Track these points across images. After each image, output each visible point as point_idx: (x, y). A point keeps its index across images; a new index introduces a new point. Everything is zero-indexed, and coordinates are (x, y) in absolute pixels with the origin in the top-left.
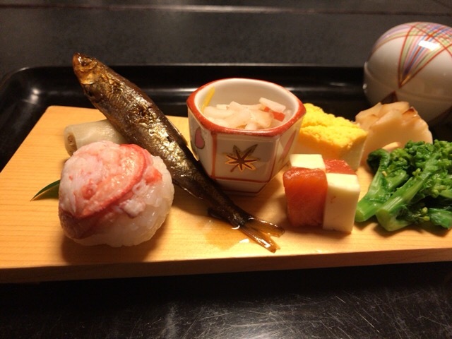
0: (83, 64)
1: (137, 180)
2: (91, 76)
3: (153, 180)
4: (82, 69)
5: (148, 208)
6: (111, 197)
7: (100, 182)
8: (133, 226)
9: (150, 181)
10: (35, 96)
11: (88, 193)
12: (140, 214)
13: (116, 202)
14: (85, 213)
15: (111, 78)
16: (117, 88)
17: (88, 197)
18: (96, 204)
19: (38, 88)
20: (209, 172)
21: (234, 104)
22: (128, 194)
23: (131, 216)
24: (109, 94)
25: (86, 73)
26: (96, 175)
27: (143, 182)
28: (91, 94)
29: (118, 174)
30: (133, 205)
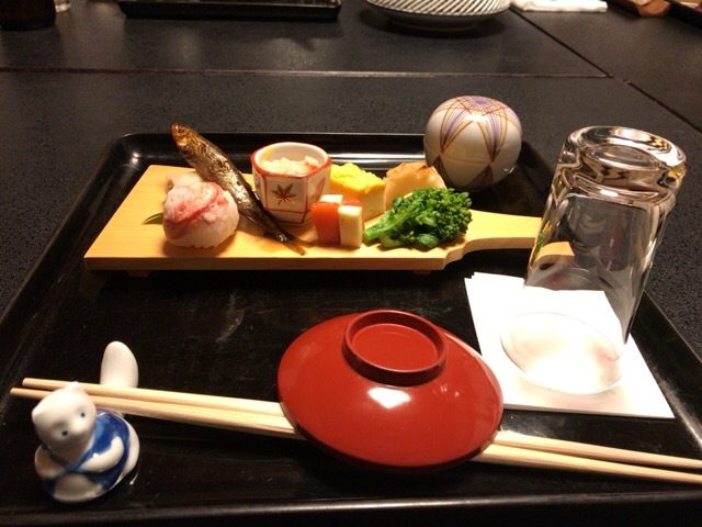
0: (179, 131)
1: (213, 201)
2: (185, 139)
3: (223, 203)
4: (178, 135)
5: (218, 219)
6: (195, 210)
7: (189, 202)
8: (209, 230)
9: (220, 203)
10: (135, 159)
11: (182, 208)
12: (213, 222)
13: (198, 214)
14: (180, 219)
15: (200, 141)
16: (203, 149)
17: (182, 210)
18: (187, 214)
19: (139, 153)
20: (264, 206)
21: (284, 159)
22: (206, 209)
23: (207, 223)
24: (198, 152)
25: (182, 137)
26: (187, 198)
27: (216, 203)
28: (185, 152)
29: (201, 198)
30: (209, 216)
